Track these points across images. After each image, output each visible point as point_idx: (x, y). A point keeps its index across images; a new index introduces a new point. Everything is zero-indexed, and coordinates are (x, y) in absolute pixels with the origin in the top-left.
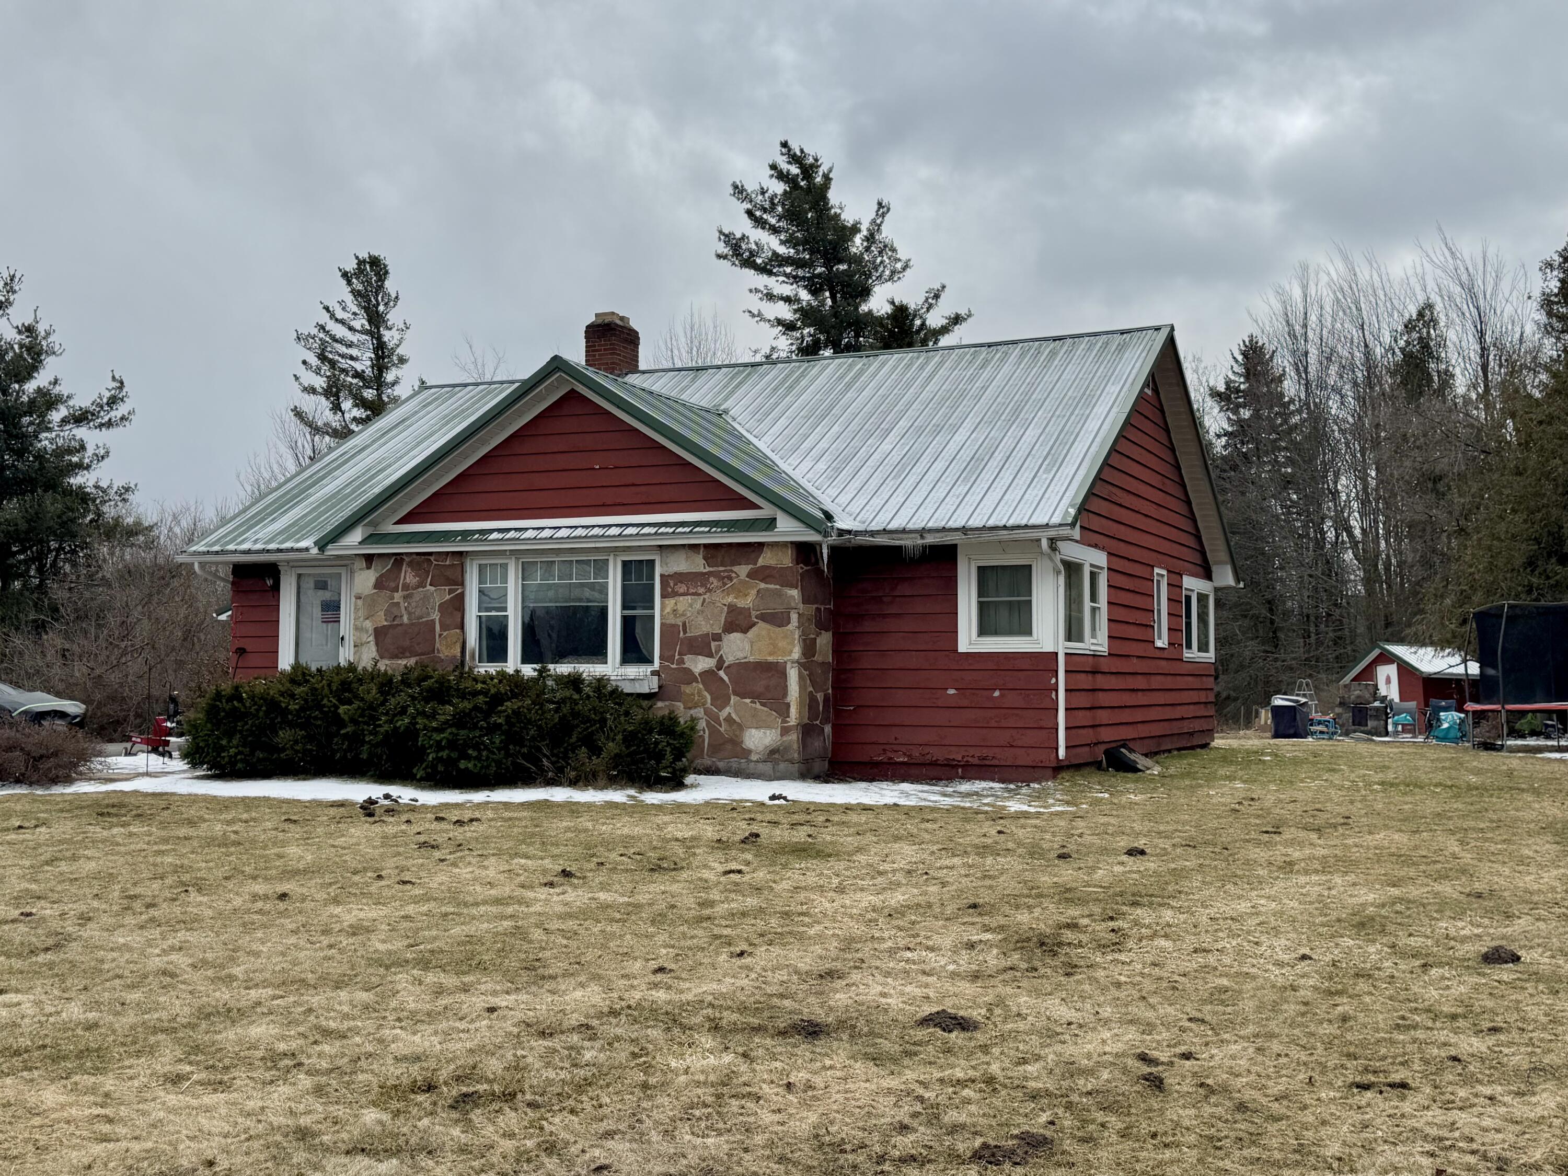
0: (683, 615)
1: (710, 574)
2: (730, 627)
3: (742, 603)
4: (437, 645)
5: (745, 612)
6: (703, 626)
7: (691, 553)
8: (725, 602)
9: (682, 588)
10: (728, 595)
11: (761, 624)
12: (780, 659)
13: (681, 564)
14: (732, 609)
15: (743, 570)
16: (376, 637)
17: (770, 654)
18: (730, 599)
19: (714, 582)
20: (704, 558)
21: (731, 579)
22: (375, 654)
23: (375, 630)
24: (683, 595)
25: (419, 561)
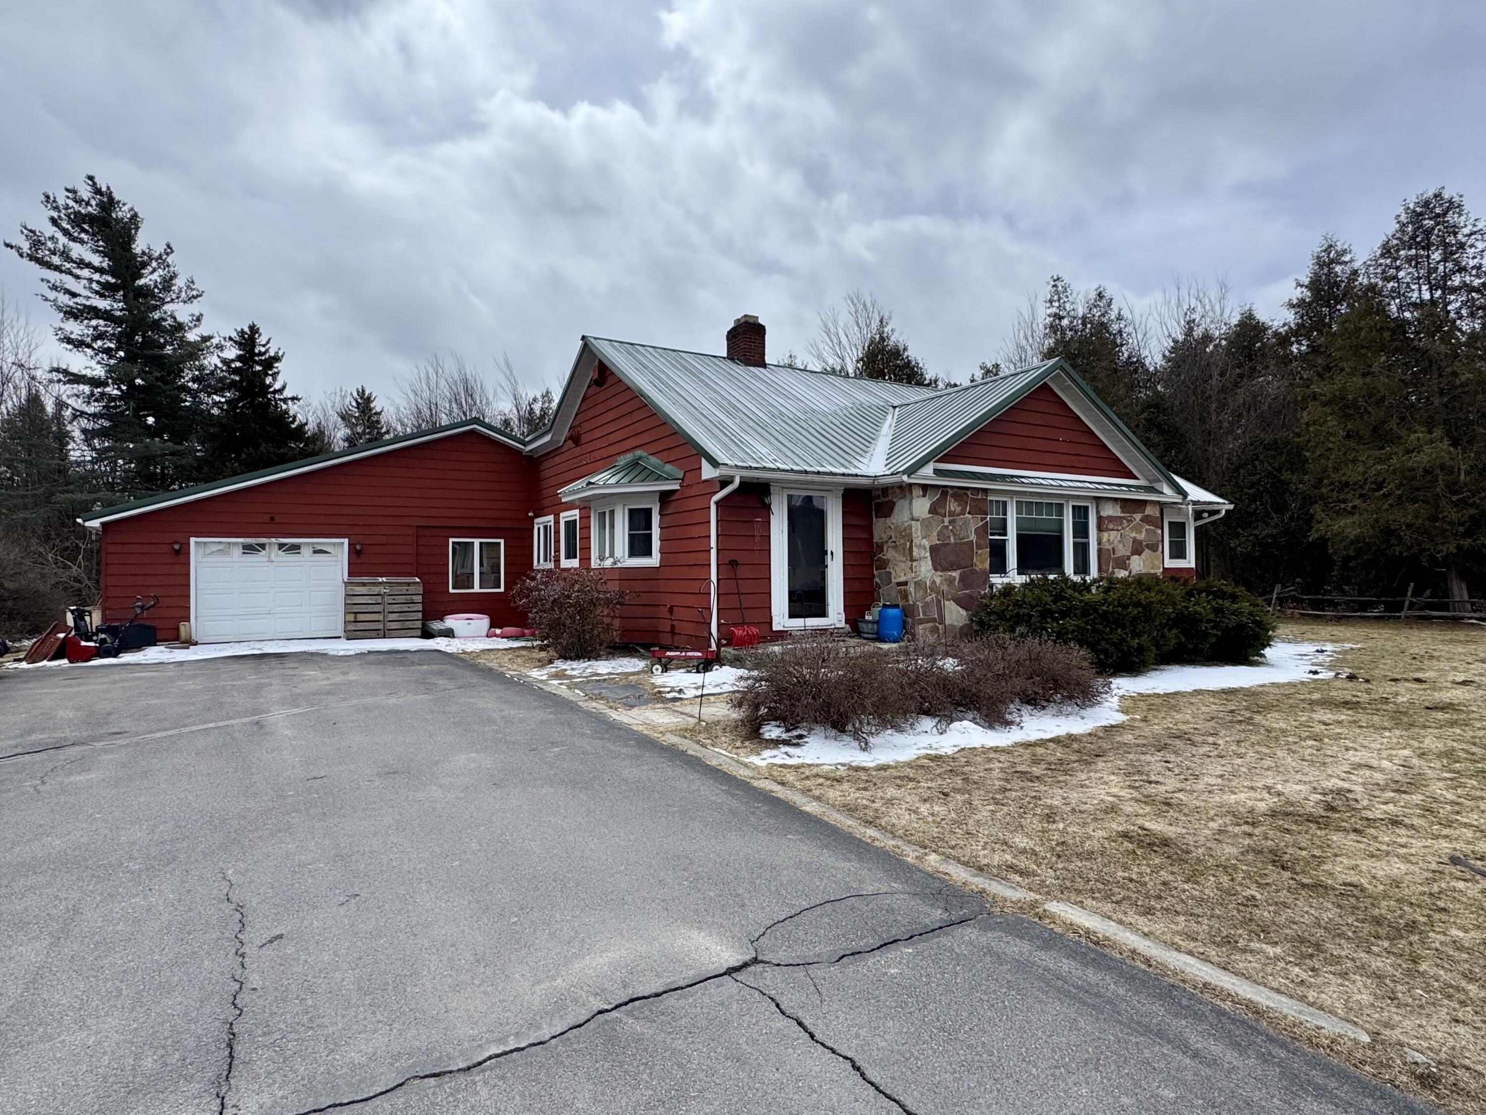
0: (1113, 543)
1: (1124, 517)
2: (1134, 551)
3: (1138, 537)
4: (974, 561)
5: (1140, 542)
6: (1120, 551)
7: (1114, 503)
8: (1131, 535)
9: (1111, 526)
10: (1132, 531)
11: (1146, 550)
12: (1156, 572)
13: (1110, 511)
14: (1135, 540)
15: (1138, 517)
16: (931, 553)
17: (1152, 569)
18: (1134, 535)
19: (1126, 523)
20: (1121, 508)
21: (1133, 522)
22: (931, 567)
23: (931, 547)
24: (1112, 530)
25: (960, 493)
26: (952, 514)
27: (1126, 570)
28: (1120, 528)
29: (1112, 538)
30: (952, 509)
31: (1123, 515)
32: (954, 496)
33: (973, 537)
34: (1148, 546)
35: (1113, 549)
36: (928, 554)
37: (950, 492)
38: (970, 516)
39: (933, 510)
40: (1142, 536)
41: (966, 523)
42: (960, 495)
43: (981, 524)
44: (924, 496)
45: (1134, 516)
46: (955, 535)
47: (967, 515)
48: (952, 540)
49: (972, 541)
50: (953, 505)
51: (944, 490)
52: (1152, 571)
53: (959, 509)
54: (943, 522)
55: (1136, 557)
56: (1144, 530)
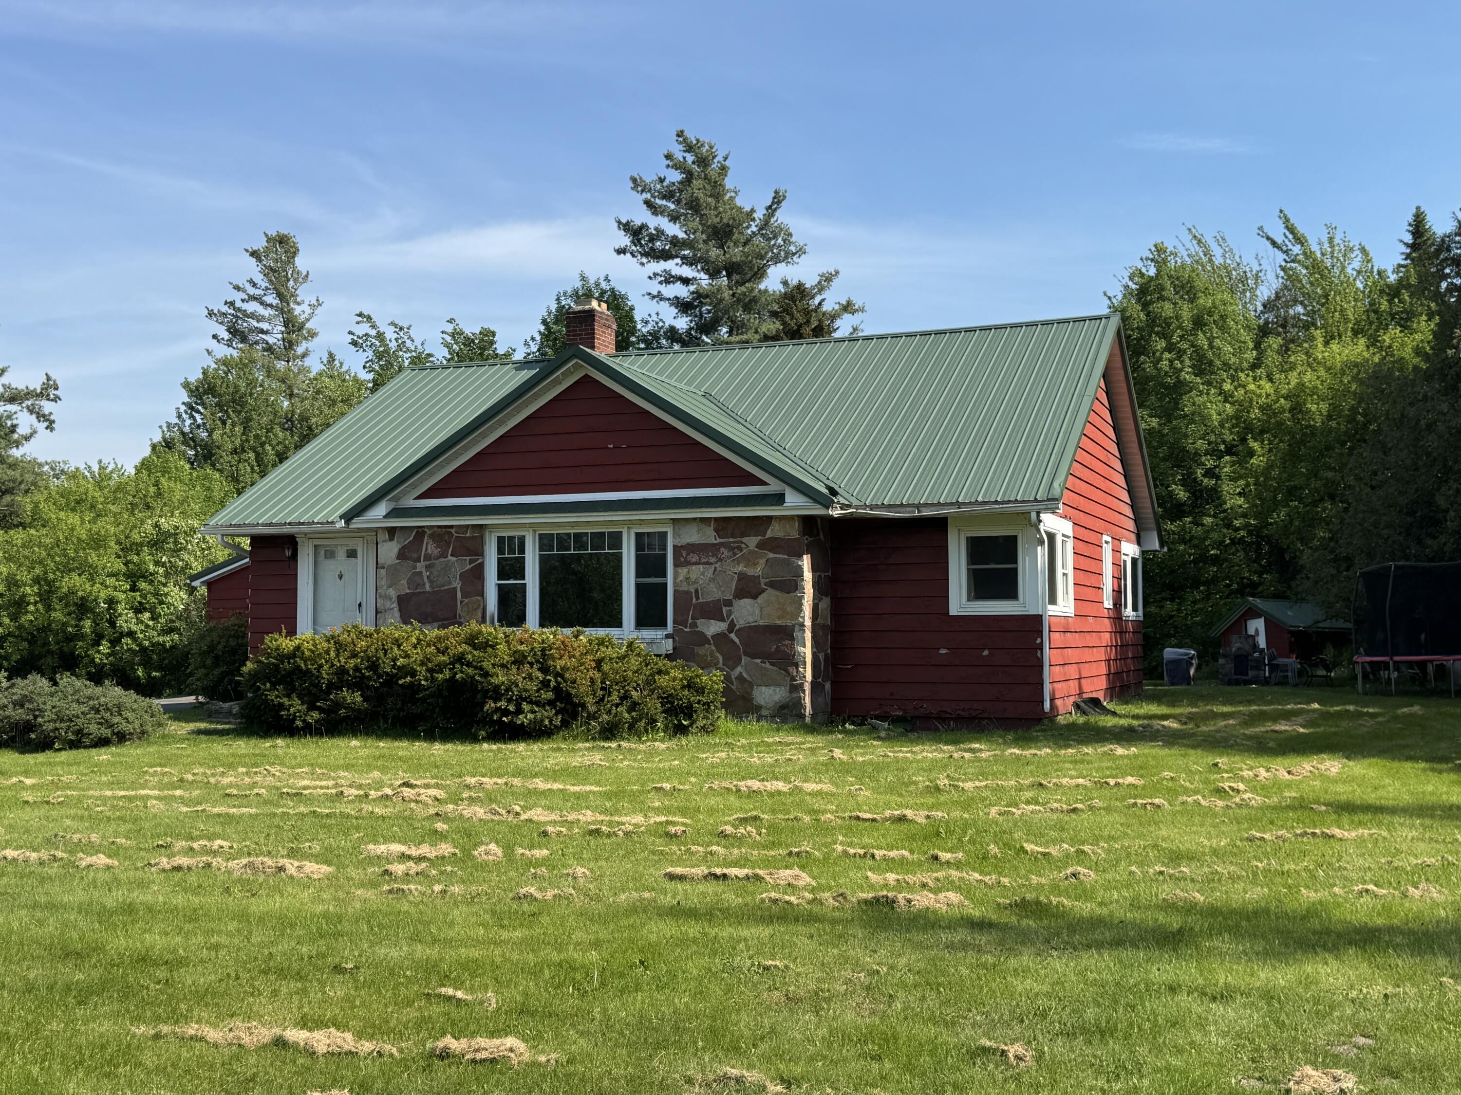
0: (695, 582)
1: (721, 545)
2: (741, 594)
3: (750, 572)
4: (459, 611)
5: (755, 579)
6: (714, 593)
7: (702, 526)
8: (735, 570)
9: (694, 558)
10: (738, 564)
11: (770, 591)
12: (789, 623)
13: (693, 536)
14: (742, 577)
15: (752, 542)
16: (399, 604)
17: (779, 618)
18: (741, 568)
19: (725, 552)
20: (716, 530)
21: (741, 549)
22: (399, 619)
23: (399, 597)
24: (696, 564)
26: (428, 557)
27: (722, 619)
28: (712, 560)
29: (693, 577)
30: (429, 551)
31: (719, 540)
32: (432, 537)
33: (457, 584)
34: (772, 585)
35: (697, 591)
36: (395, 605)
37: (429, 532)
38: (454, 559)
39: (402, 555)
40: (757, 570)
41: (447, 567)
42: (440, 536)
43: (469, 567)
44: (392, 539)
45: (745, 540)
46: (431, 581)
47: (450, 558)
48: (428, 588)
49: (455, 589)
50: (430, 547)
51: (420, 532)
52: (779, 622)
53: (437, 551)
54: (415, 567)
55: (746, 602)
56: (762, 561)
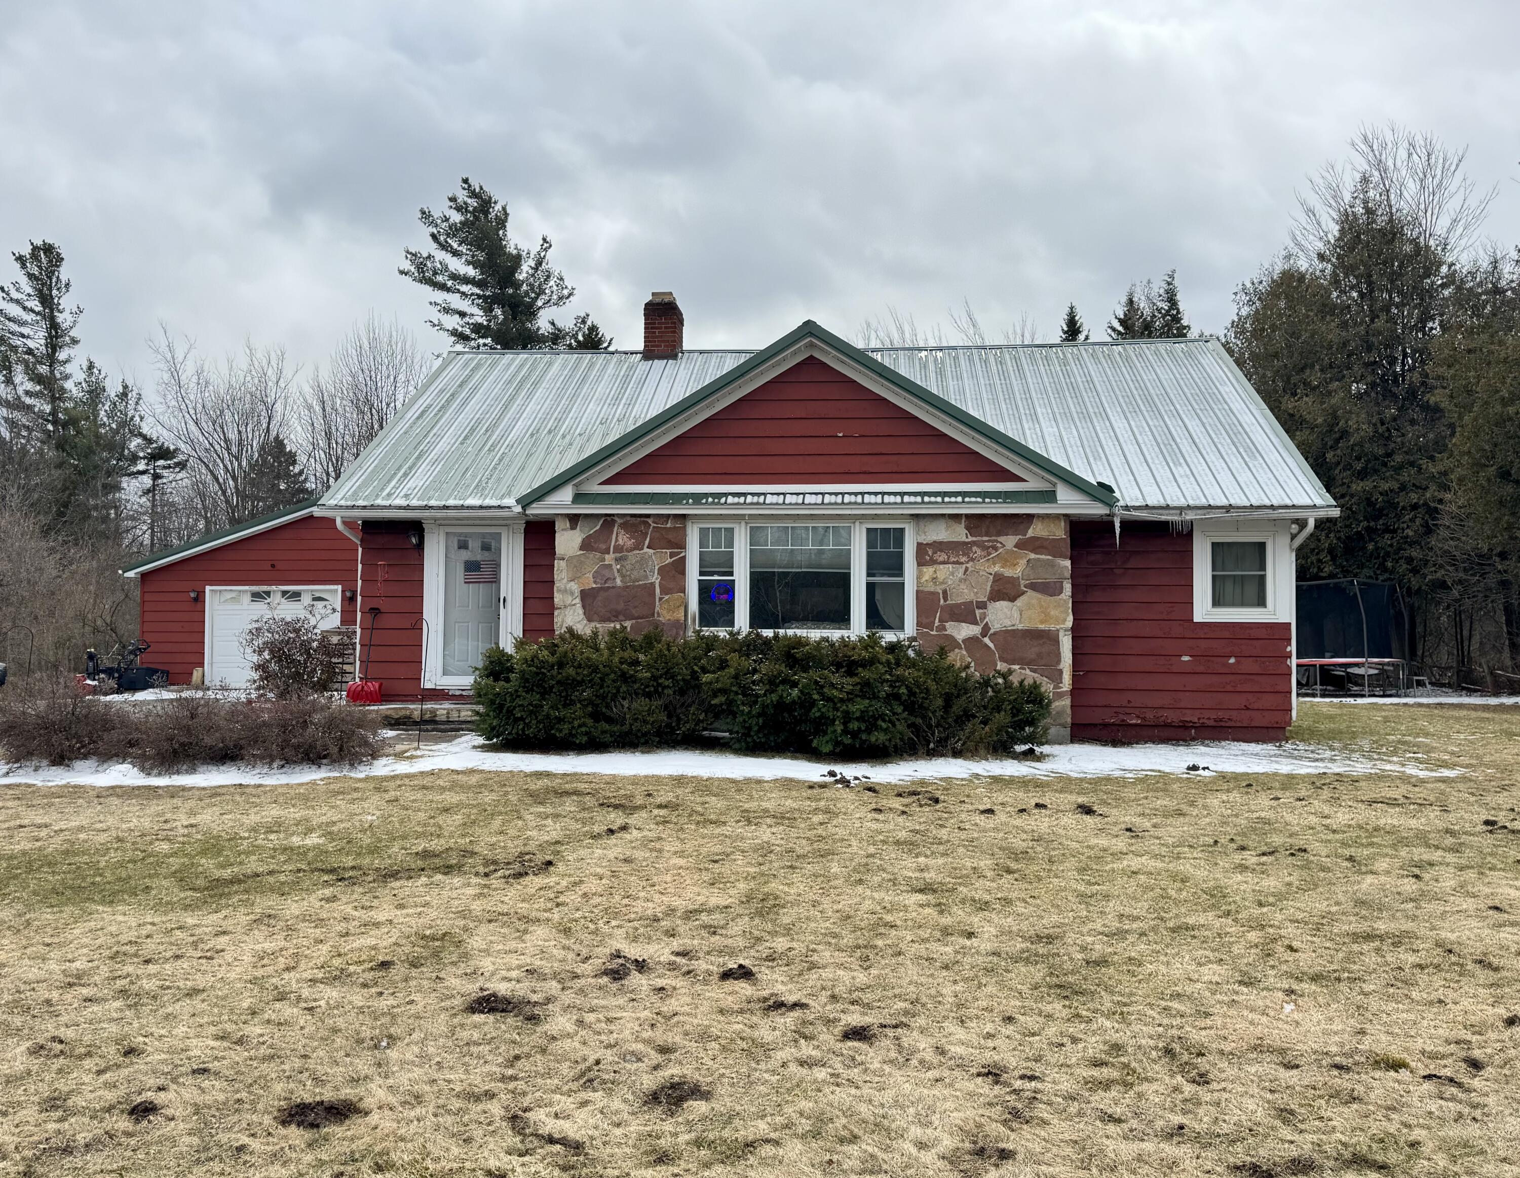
0: (943, 583)
1: (974, 543)
2: (996, 595)
3: (1008, 572)
4: (657, 609)
5: (1013, 581)
6: (965, 594)
7: (951, 522)
8: (991, 571)
9: (942, 557)
10: (994, 564)
11: (1030, 593)
12: (1052, 627)
13: (939, 533)
15: (1010, 541)
16: (583, 600)
17: (1042, 622)
18: (997, 568)
19: (978, 552)
20: (967, 528)
21: (996, 549)
22: (582, 616)
23: (582, 592)
24: (944, 563)
25: (635, 524)
26: (618, 549)
27: (975, 622)
28: (963, 559)
29: (941, 576)
30: (621, 542)
31: (970, 539)
32: (624, 526)
33: (655, 579)
34: (1033, 587)
35: (945, 592)
36: (578, 600)
37: (619, 521)
38: (651, 551)
39: (586, 545)
40: (1017, 571)
41: (643, 561)
42: (633, 525)
43: (669, 560)
44: (573, 528)
45: (1001, 539)
46: (623, 576)
47: (646, 550)
48: (618, 582)
49: (653, 584)
50: (621, 538)
51: (609, 521)
52: (1042, 627)
53: (630, 543)
54: (604, 560)
55: (1003, 604)
56: (1023, 562)
